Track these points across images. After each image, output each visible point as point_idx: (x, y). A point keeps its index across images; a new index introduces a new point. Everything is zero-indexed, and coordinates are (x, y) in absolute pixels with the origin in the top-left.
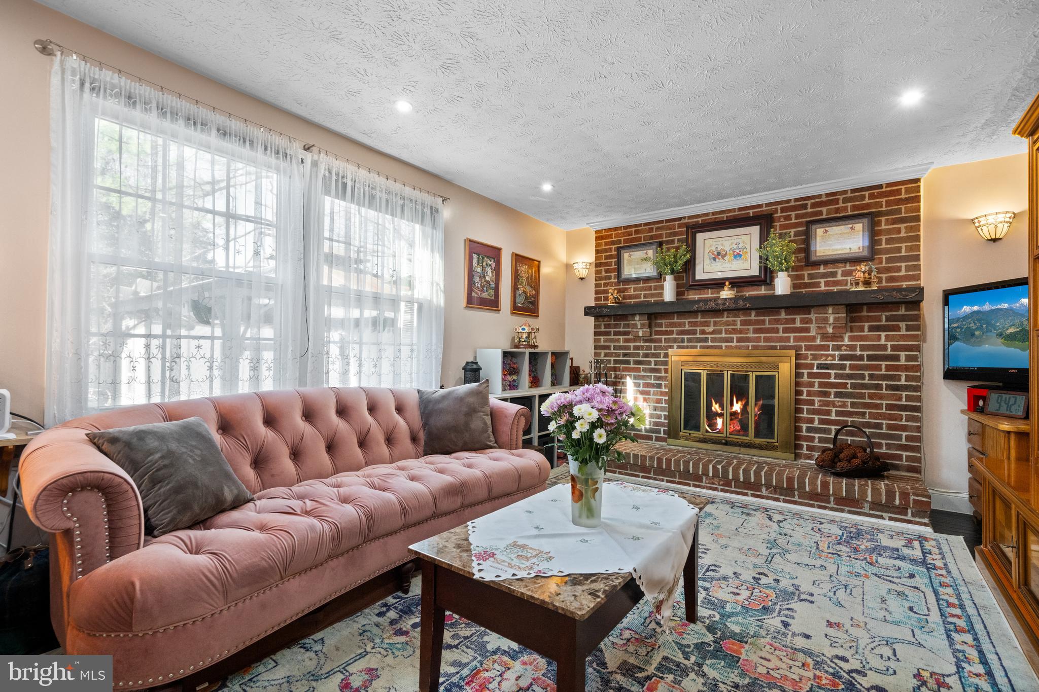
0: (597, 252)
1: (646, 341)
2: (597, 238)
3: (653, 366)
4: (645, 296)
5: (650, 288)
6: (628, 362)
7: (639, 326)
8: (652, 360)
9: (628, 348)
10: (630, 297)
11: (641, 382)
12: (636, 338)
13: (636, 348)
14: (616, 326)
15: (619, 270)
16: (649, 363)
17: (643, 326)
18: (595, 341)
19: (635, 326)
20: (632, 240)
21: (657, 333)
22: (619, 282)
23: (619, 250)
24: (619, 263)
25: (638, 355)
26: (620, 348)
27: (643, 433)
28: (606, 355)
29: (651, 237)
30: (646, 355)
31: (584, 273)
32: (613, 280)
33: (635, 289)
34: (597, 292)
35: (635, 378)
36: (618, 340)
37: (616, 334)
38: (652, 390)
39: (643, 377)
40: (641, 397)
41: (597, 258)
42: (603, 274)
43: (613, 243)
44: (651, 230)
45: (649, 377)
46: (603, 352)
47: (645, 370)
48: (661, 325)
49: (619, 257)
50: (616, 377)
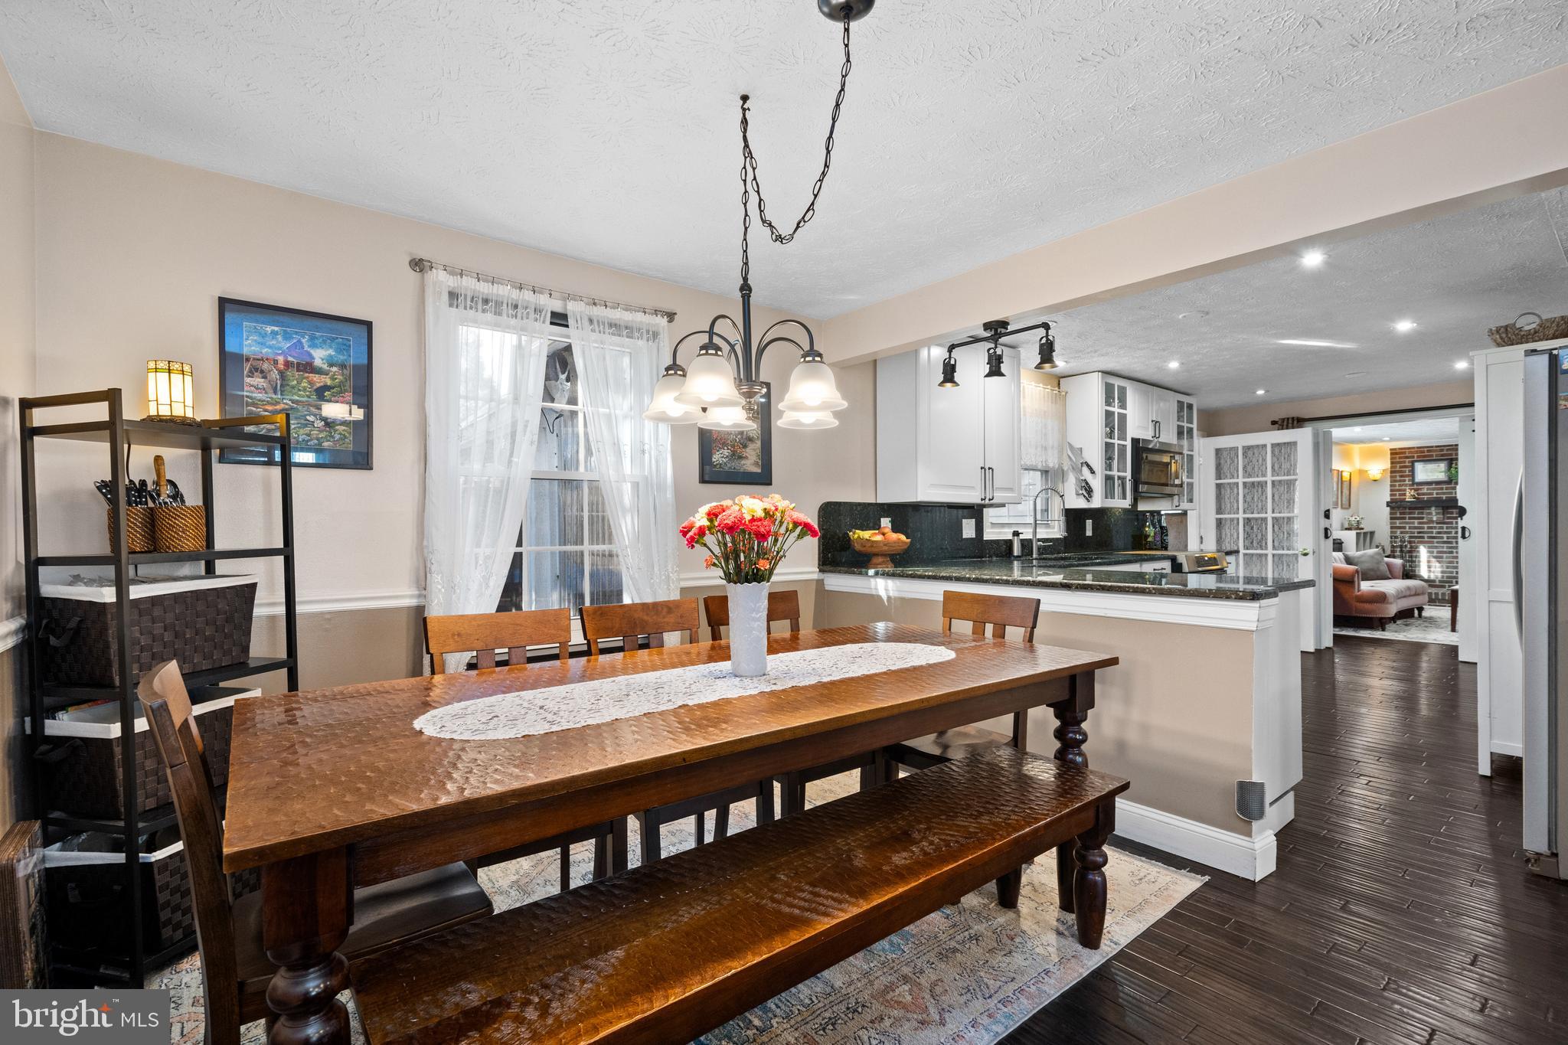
0: (1392, 463)
1: (1437, 523)
2: (1391, 454)
3: (1445, 540)
4: (1437, 494)
5: (1442, 489)
6: (1423, 537)
7: (1434, 514)
8: (1445, 536)
9: (1423, 528)
10: (1424, 494)
11: (1435, 550)
12: (1432, 522)
13: (1431, 528)
14: (1410, 513)
15: (1413, 476)
16: (1442, 538)
17: (1437, 514)
18: (1391, 523)
19: (1430, 514)
20: (1424, 456)
21: (1449, 518)
22: (1413, 484)
23: (1413, 463)
24: (1413, 471)
25: (1432, 533)
26: (1416, 528)
27: (1437, 583)
28: (1401, 533)
29: (1442, 455)
30: (1439, 533)
31: (1378, 476)
32: (1407, 482)
33: (1428, 489)
34: (1391, 491)
35: (1429, 547)
36: (1413, 523)
37: (1410, 518)
38: (1445, 555)
39: (1436, 547)
40: (1434, 560)
41: (1391, 467)
42: (1398, 478)
43: (1407, 457)
44: (1442, 450)
45: (1443, 547)
46: (1399, 531)
47: (1437, 542)
48: (1452, 513)
49: (1413, 467)
50: (1411, 547)
